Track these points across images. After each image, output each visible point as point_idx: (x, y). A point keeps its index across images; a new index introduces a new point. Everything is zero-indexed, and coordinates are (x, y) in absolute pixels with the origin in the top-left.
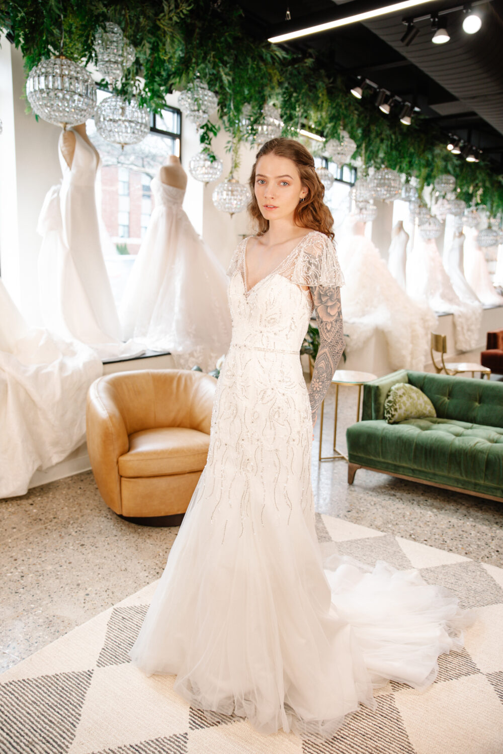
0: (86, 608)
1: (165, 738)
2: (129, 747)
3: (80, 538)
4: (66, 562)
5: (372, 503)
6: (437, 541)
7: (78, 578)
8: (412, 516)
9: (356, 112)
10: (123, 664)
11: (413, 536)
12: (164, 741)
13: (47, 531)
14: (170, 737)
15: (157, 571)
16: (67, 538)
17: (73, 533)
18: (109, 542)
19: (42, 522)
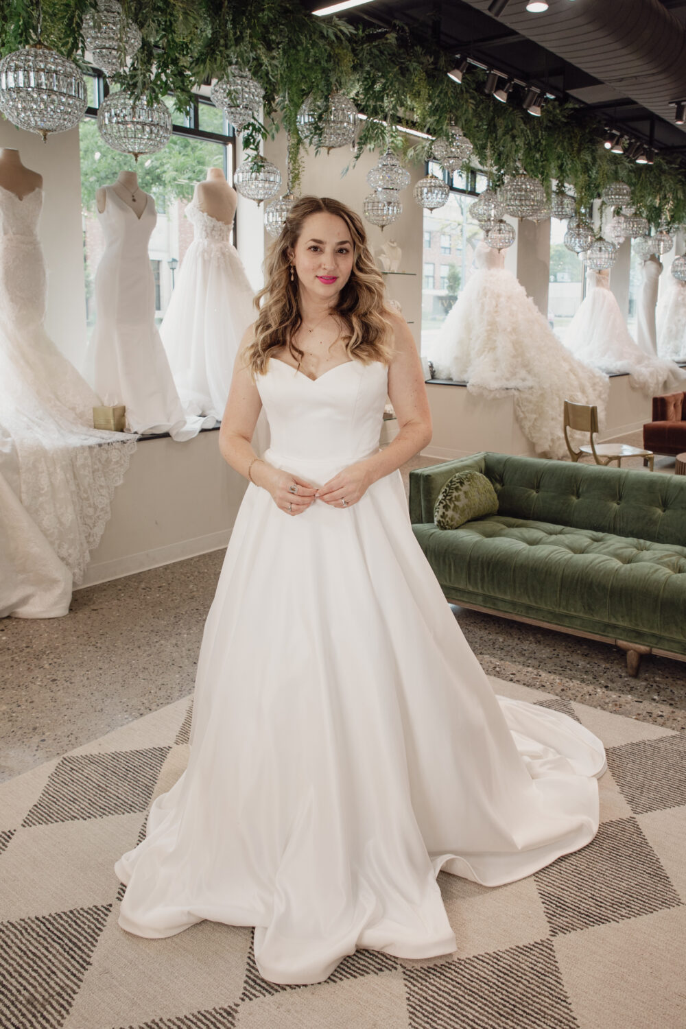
0: (37, 757)
1: (82, 909)
2: (34, 919)
3: (53, 672)
4: (27, 701)
6: (528, 674)
7: (37, 720)
8: (506, 643)
10: (55, 823)
11: (498, 669)
12: (79, 913)
13: (13, 663)
14: (89, 909)
15: (141, 712)
16: (36, 672)
17: (47, 666)
18: (90, 676)
19: (10, 652)
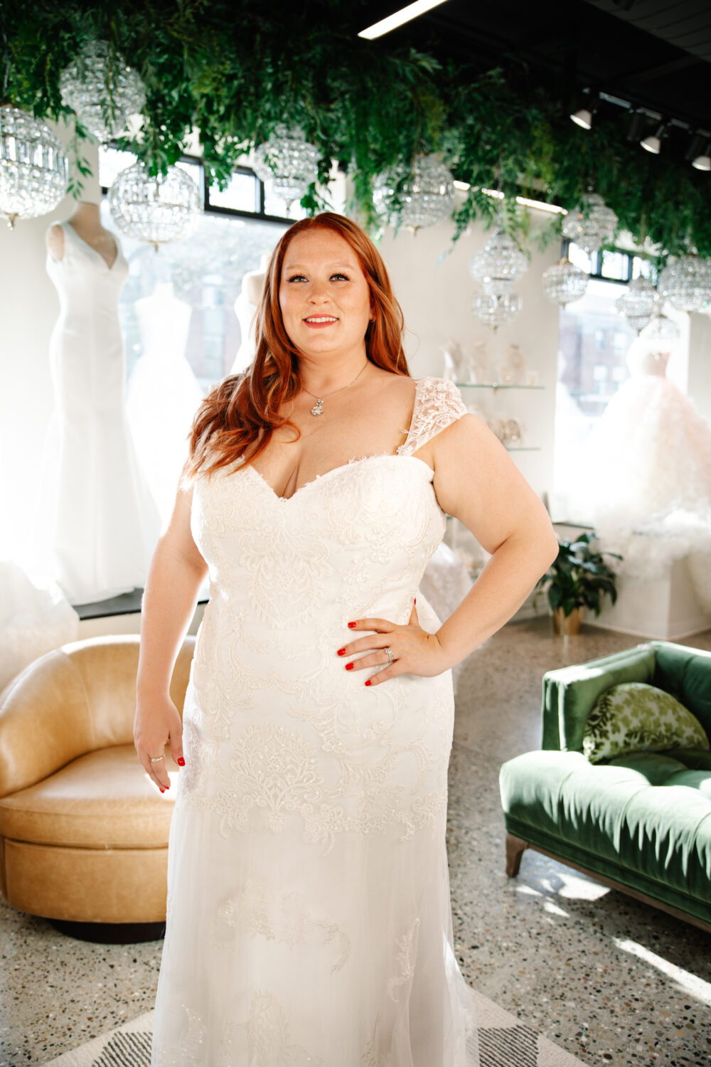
5: (534, 931)
9: (618, 159)
